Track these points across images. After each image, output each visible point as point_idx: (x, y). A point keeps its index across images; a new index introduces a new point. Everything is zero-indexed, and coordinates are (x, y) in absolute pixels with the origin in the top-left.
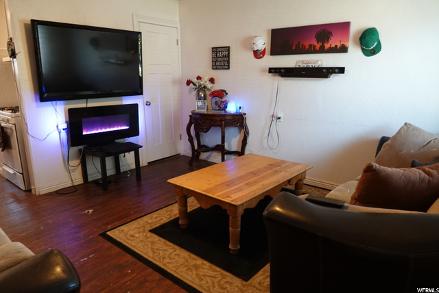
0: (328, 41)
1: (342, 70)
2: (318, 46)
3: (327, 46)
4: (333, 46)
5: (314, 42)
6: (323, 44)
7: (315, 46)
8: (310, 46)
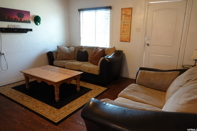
0: (23, 18)
1: (31, 30)
2: (19, 19)
3: (23, 20)
4: (25, 20)
5: (17, 17)
6: (21, 19)
7: (17, 19)
8: (15, 18)
